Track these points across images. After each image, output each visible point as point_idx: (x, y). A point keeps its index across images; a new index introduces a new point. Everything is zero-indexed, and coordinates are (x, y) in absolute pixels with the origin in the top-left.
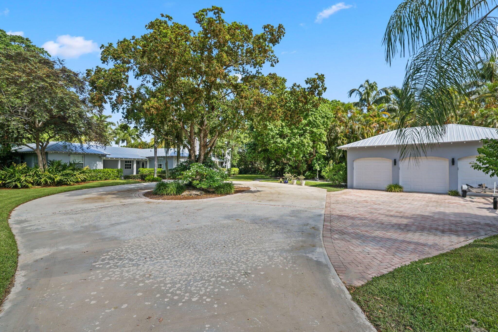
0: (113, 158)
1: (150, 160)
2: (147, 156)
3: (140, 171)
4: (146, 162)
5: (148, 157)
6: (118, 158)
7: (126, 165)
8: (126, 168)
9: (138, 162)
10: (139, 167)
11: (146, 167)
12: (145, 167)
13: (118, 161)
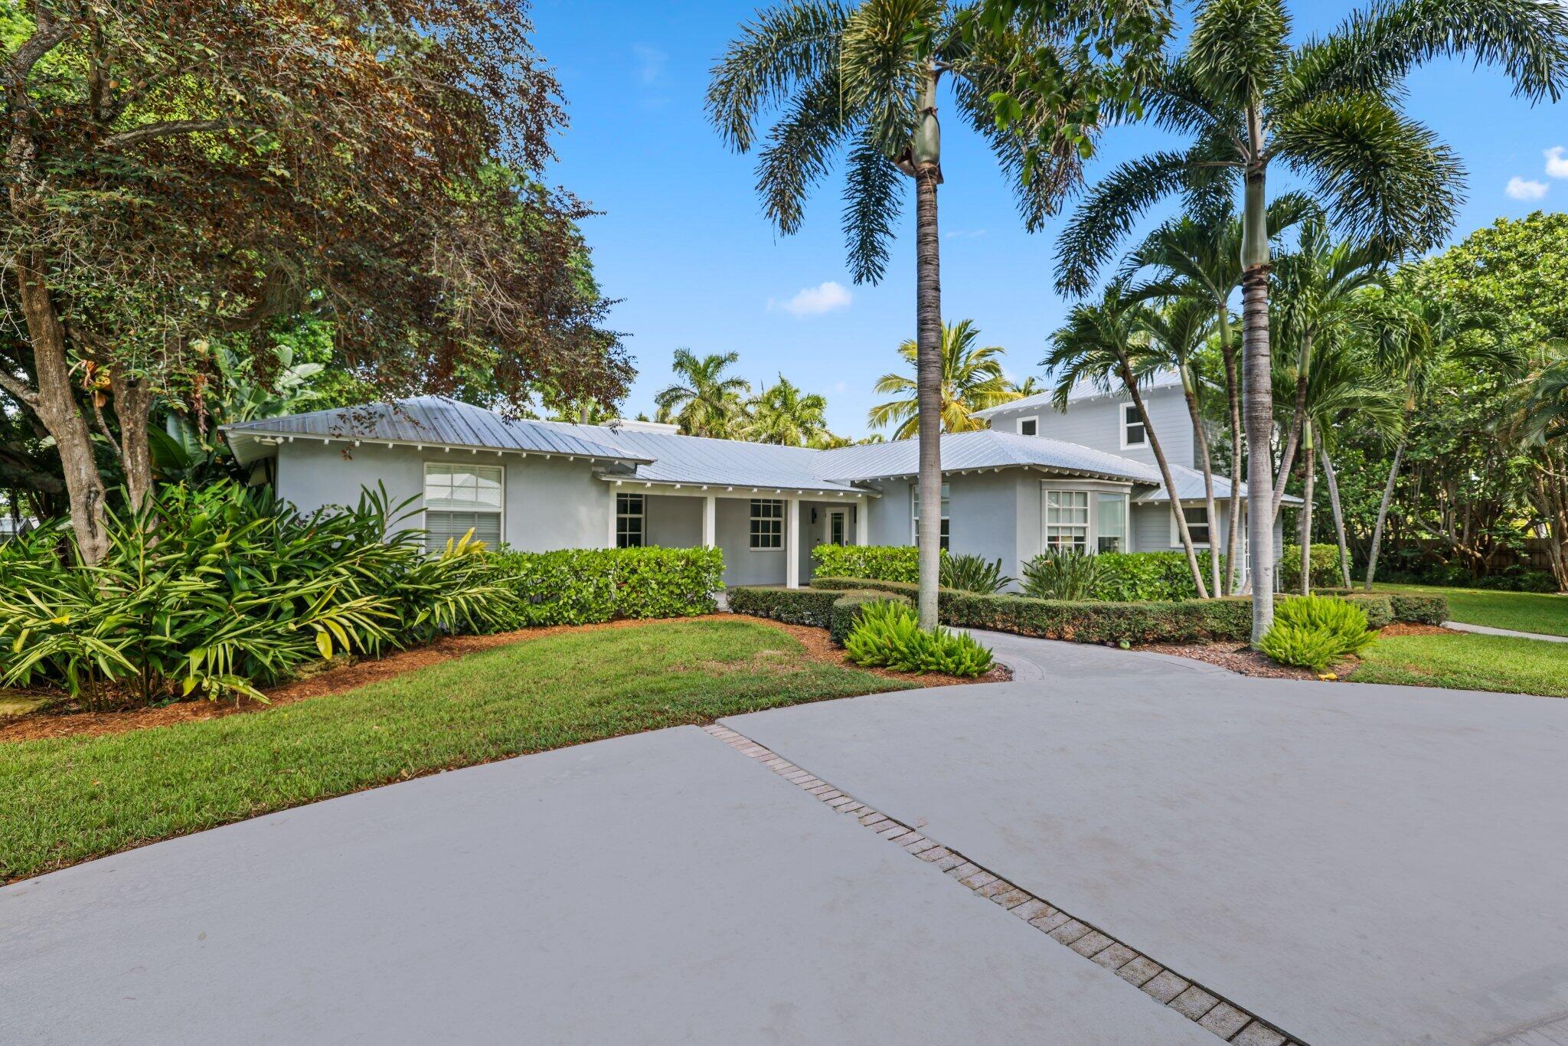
0: (670, 485)
1: (870, 500)
2: (859, 476)
3: (819, 561)
4: (854, 509)
5: (863, 484)
6: (698, 486)
7: (755, 526)
8: (755, 542)
9: (812, 513)
10: (820, 541)
11: (853, 539)
12: (846, 538)
13: (700, 502)
